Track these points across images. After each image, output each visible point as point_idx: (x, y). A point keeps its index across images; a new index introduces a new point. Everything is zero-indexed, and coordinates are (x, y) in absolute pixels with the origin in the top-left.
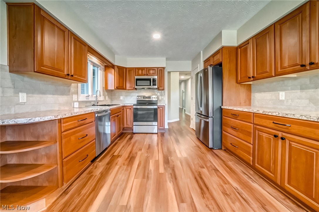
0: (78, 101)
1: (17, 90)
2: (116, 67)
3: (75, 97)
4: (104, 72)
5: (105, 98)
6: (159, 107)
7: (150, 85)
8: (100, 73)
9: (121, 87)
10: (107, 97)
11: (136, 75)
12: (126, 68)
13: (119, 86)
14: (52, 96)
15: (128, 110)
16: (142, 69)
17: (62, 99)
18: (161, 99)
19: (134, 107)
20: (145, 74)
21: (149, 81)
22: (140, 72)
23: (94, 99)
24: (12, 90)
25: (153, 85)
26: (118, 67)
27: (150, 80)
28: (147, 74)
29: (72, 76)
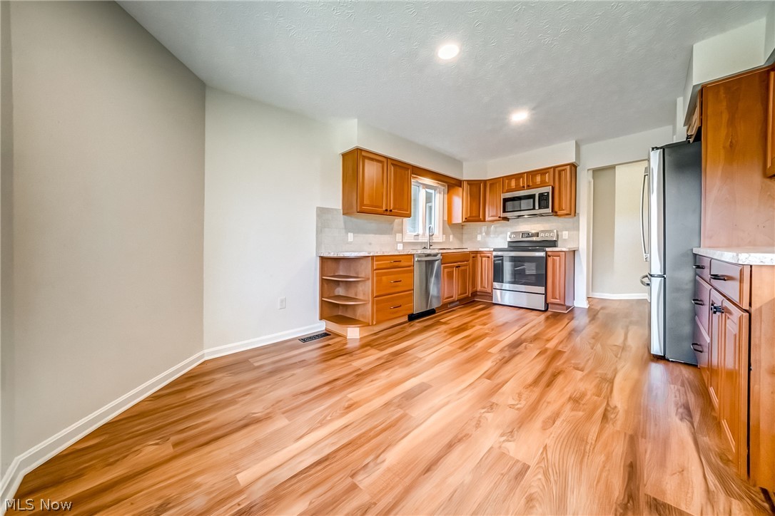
0: (402, 242)
1: (348, 230)
2: (465, 184)
3: (399, 236)
4: (446, 196)
5: (448, 238)
6: (549, 254)
7: (534, 208)
8: (439, 199)
9: (475, 216)
10: (451, 236)
11: (505, 191)
12: (485, 182)
13: (470, 217)
14: (373, 235)
15: (484, 259)
16: (517, 177)
17: (385, 238)
18: (567, 238)
19: (495, 253)
20: (524, 187)
21: (532, 200)
22: (513, 183)
23: (426, 240)
24: (344, 231)
25: (540, 208)
26: (470, 183)
27: (532, 197)
28: (528, 186)
29: (391, 211)
